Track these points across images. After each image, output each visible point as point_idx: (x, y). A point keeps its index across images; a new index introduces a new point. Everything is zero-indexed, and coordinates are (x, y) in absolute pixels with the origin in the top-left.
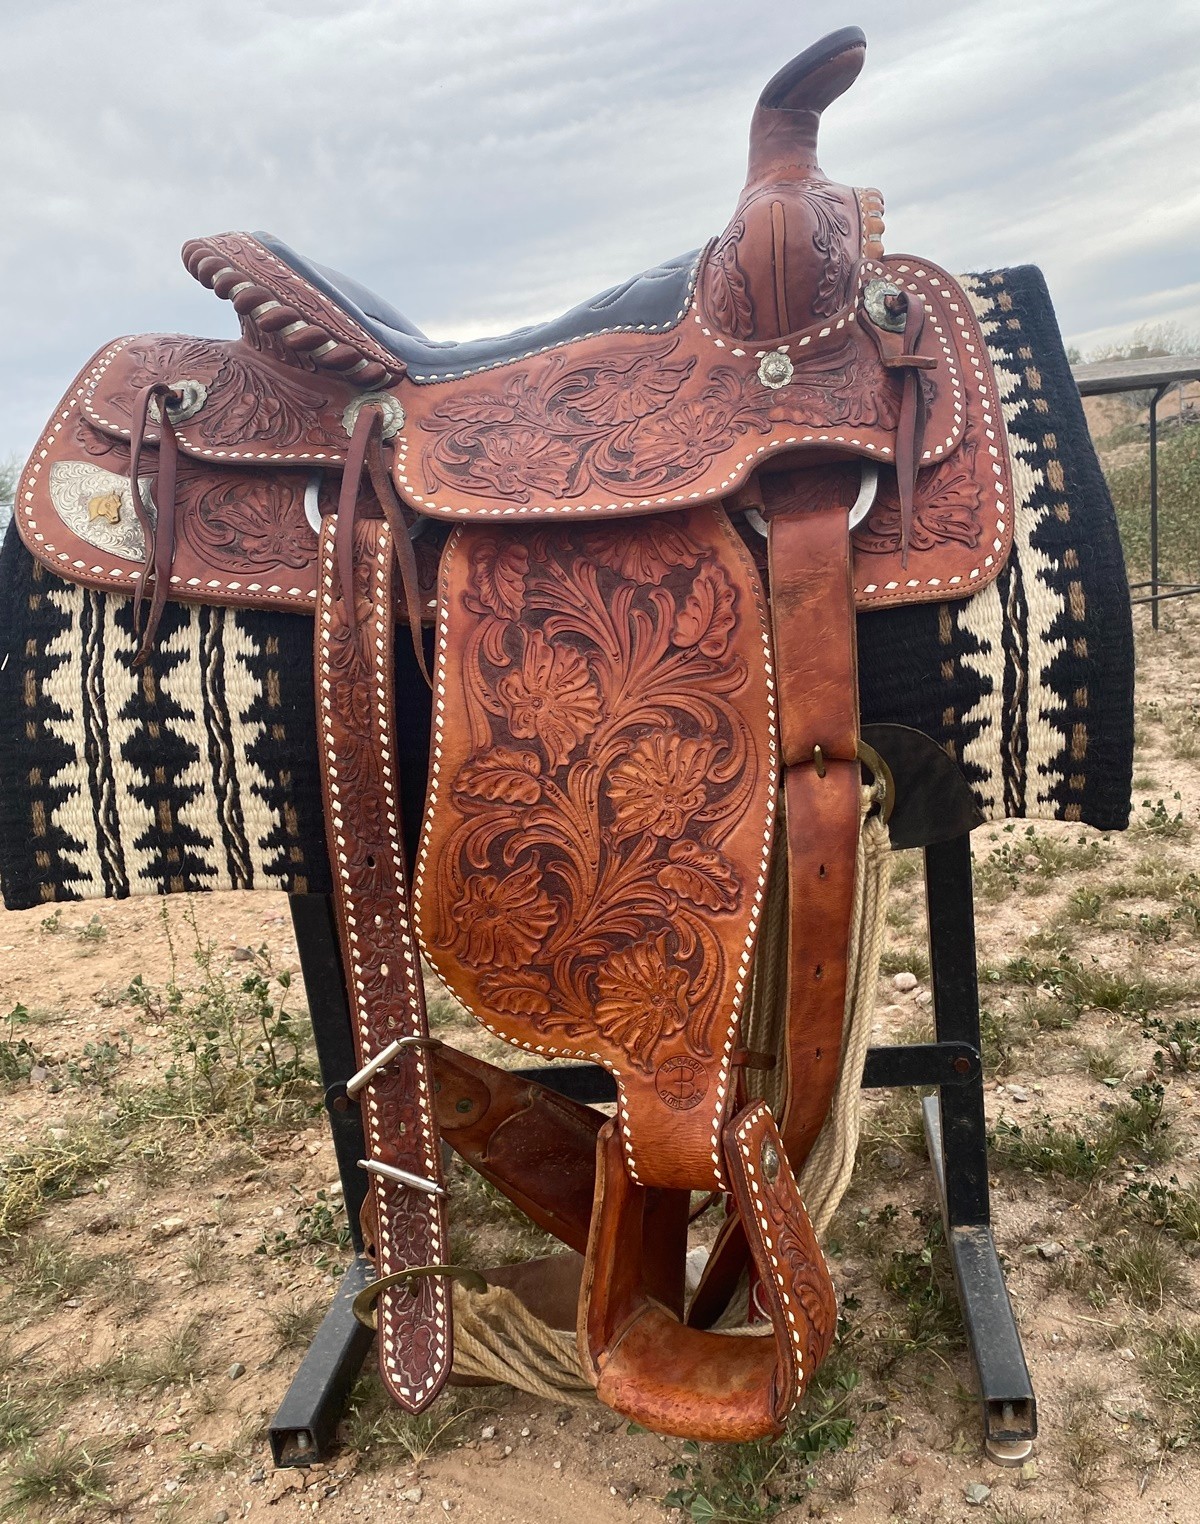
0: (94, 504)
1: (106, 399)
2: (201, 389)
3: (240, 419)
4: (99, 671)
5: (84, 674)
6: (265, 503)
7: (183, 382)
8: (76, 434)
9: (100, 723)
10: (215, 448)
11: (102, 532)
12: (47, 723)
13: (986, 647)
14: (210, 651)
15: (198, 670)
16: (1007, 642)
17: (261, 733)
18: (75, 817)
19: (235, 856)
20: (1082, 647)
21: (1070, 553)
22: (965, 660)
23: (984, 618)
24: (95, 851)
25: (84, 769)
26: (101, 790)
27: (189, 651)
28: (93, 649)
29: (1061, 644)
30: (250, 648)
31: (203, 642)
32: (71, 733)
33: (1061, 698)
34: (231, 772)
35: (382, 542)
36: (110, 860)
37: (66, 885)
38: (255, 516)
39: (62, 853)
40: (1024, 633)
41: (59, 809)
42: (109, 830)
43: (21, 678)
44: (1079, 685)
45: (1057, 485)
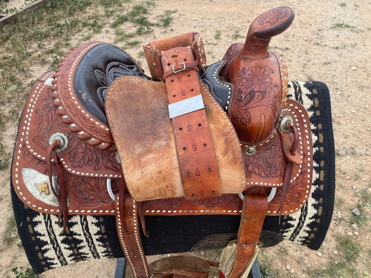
0: (40, 187)
1: (34, 140)
2: (66, 138)
3: (81, 154)
4: (51, 226)
5: (47, 226)
6: (94, 183)
7: (58, 134)
8: (26, 154)
9: (54, 237)
10: (76, 169)
11: (45, 198)
12: (38, 237)
13: (295, 220)
14: (84, 222)
15: (81, 226)
16: (300, 219)
17: (100, 237)
18: (51, 254)
19: (95, 255)
20: (318, 221)
21: (321, 199)
22: (289, 222)
23: (296, 215)
24: (57, 259)
25: (51, 246)
26: (56, 248)
27: (77, 222)
28: (48, 221)
29: (314, 220)
30: (95, 221)
31: (81, 221)
32: (46, 238)
33: (310, 229)
34: (93, 243)
35: (134, 206)
36: (62, 260)
37: (51, 266)
38: (92, 188)
39: (48, 261)
40: (305, 217)
41: (45, 253)
42: (60, 255)
43: (27, 228)
44: (316, 227)
45: (322, 179)
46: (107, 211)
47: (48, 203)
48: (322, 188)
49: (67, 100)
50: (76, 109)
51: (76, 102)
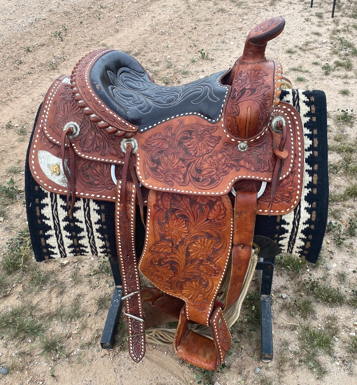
0: (52, 168)
1: (50, 127)
2: (78, 127)
3: (91, 141)
4: (56, 209)
5: (52, 210)
6: (99, 169)
7: (72, 122)
8: (43, 139)
9: (58, 221)
10: (85, 153)
11: (55, 178)
12: (43, 220)
13: (288, 224)
14: (86, 207)
15: (83, 212)
16: (294, 223)
17: (100, 226)
18: (52, 241)
19: (93, 250)
20: (312, 227)
21: (314, 203)
22: (282, 226)
23: (289, 218)
24: (58, 248)
25: (54, 232)
26: (58, 235)
27: (80, 207)
28: (54, 204)
29: (308, 225)
30: (97, 207)
31: (84, 206)
32: (50, 223)
33: (305, 236)
34: (92, 234)
35: (133, 191)
36: (62, 250)
37: (51, 256)
38: (97, 173)
39: (50, 249)
40: (298, 222)
41: (48, 240)
42: (61, 244)
43: (35, 209)
44: (310, 234)
45: (315, 182)
46: (109, 197)
47: (58, 183)
48: (315, 191)
49: (83, 89)
50: (91, 95)
51: (91, 91)
